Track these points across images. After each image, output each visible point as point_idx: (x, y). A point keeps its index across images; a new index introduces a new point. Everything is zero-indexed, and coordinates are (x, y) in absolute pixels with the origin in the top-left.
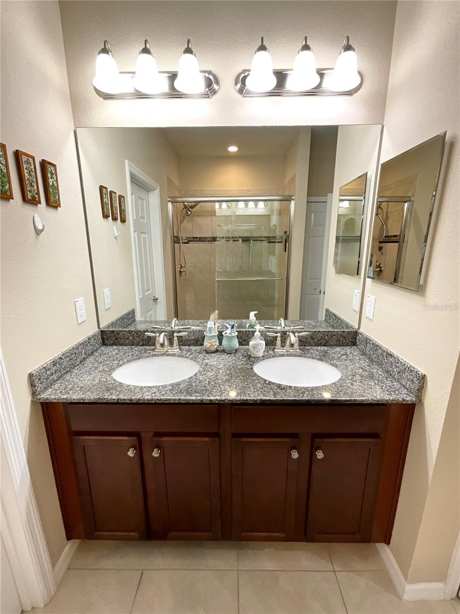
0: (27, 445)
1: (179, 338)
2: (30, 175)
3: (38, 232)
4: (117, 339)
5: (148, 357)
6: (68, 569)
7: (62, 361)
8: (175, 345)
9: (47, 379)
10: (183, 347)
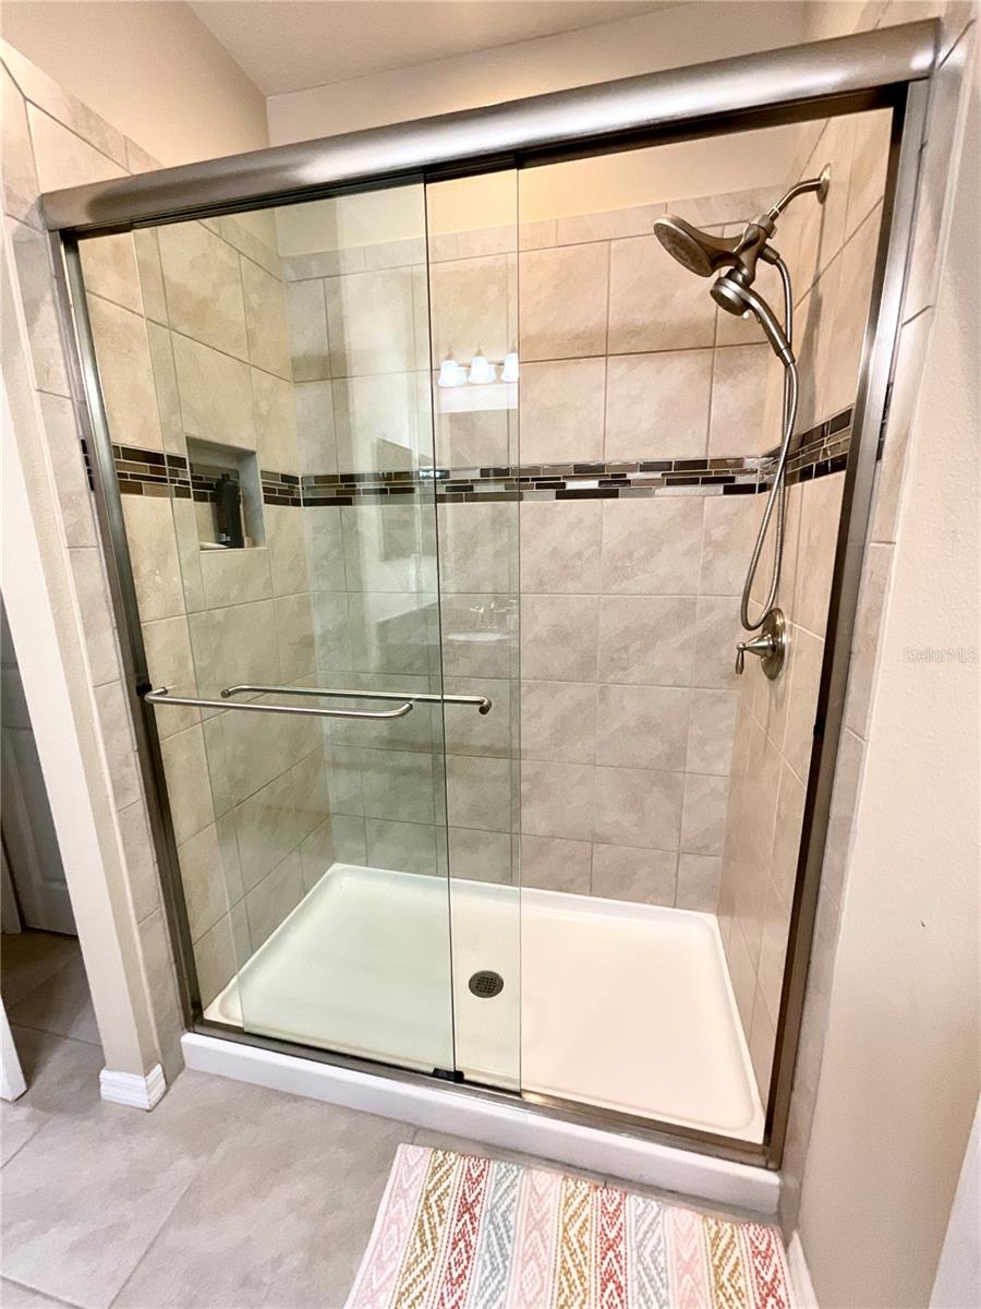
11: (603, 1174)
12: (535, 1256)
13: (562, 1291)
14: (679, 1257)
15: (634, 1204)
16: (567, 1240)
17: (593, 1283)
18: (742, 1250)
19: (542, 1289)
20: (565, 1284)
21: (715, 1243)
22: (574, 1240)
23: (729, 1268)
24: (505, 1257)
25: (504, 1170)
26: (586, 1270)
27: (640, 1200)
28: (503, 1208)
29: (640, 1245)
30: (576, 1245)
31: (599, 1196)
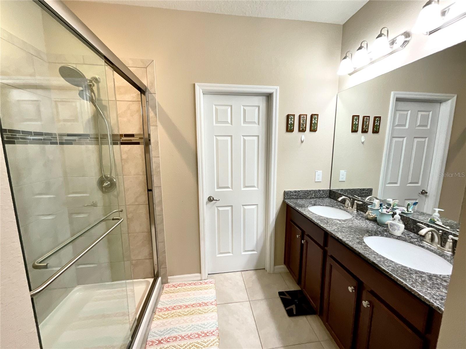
0: (277, 214)
1: (357, 204)
2: (303, 121)
3: (302, 142)
4: (335, 196)
5: (337, 208)
6: (280, 273)
7: (300, 193)
8: (354, 208)
9: (290, 196)
10: (360, 212)
11: (152, 313)
12: (170, 323)
13: (176, 316)
14: (169, 298)
15: (159, 306)
16: (167, 317)
17: (174, 311)
18: (167, 289)
19: (176, 320)
20: (175, 316)
21: (166, 293)
22: (166, 316)
23: (170, 291)
24: (171, 329)
25: (150, 336)
26: (172, 313)
27: (158, 305)
28: (160, 333)
29: (167, 304)
30: (168, 315)
31: (157, 313)
